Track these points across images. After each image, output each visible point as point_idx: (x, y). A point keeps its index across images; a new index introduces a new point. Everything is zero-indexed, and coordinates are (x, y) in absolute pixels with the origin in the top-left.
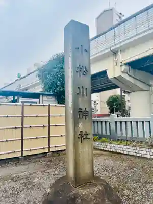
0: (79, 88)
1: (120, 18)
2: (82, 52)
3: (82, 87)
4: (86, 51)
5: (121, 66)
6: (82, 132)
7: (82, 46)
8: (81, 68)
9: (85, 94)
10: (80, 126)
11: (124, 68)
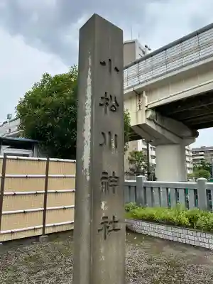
0: (103, 133)
1: (144, 53)
2: (110, 71)
3: (109, 133)
4: (117, 70)
5: (146, 111)
6: (107, 217)
7: (110, 60)
8: (108, 99)
9: (113, 145)
10: (103, 207)
11: (150, 113)
